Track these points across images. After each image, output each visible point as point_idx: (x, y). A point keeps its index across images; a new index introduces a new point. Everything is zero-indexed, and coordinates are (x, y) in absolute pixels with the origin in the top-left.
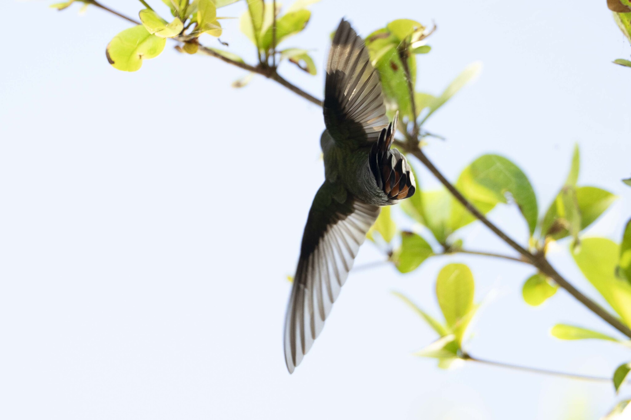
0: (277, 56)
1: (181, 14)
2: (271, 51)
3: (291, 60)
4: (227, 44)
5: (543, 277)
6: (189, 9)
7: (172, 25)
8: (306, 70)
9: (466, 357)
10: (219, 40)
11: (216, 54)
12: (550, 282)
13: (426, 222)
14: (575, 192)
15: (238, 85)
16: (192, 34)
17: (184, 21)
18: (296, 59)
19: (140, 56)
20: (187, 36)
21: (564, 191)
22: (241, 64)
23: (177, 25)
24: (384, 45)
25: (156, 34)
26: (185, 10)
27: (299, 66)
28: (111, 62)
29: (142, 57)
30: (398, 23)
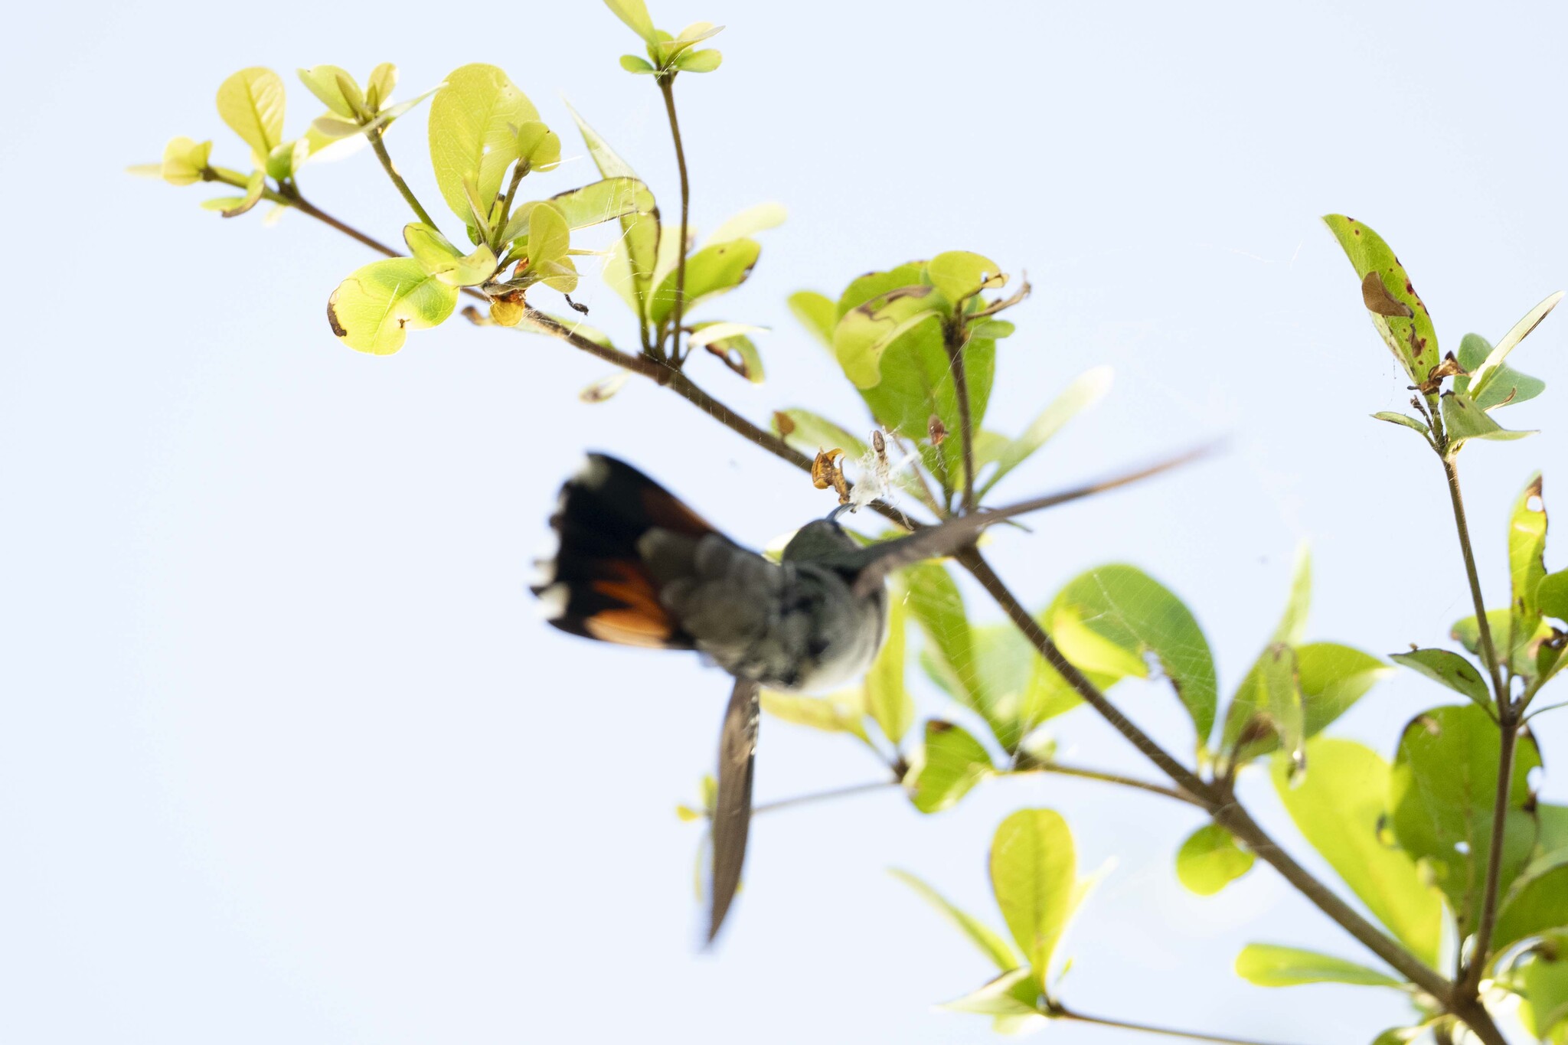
0: (684, 337)
1: (491, 237)
2: (671, 326)
3: (710, 348)
4: (584, 309)
5: (1225, 832)
6: (509, 229)
7: (473, 260)
8: (742, 371)
9: (1056, 1010)
10: (568, 299)
11: (556, 327)
12: (1240, 845)
13: (979, 703)
14: (1295, 657)
15: (595, 395)
16: (512, 283)
17: (497, 252)
18: (723, 347)
19: (402, 322)
20: (504, 287)
21: (1275, 652)
22: (607, 352)
23: (483, 261)
24: (915, 313)
25: (439, 277)
26: (500, 230)
27: (728, 362)
28: (339, 331)
29: (406, 324)
30: (947, 262)
